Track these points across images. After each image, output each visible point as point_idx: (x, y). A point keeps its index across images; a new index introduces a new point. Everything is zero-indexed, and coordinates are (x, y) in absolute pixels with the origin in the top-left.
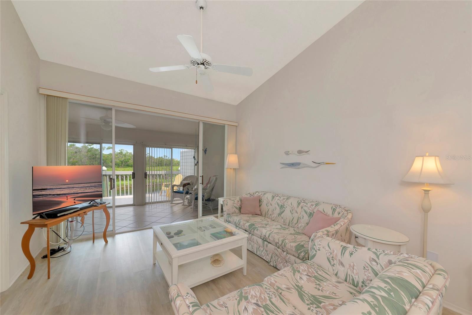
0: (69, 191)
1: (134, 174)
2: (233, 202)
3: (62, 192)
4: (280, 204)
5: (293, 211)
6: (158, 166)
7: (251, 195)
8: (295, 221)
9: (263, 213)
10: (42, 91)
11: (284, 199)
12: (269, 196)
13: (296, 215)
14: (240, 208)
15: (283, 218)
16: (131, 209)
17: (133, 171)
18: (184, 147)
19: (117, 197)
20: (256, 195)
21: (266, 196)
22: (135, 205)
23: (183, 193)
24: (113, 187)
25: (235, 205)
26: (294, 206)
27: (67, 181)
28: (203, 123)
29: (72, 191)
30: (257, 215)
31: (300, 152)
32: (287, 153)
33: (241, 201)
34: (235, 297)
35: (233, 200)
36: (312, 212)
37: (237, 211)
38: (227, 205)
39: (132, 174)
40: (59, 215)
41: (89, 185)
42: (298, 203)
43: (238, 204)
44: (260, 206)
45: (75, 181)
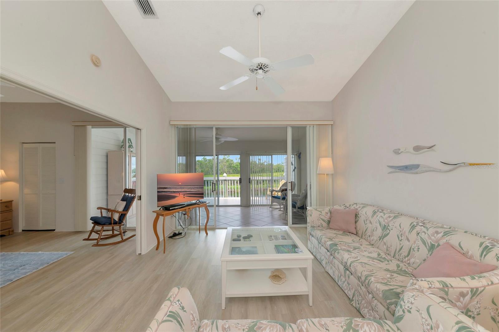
0: (181, 190)
1: (240, 179)
2: (320, 213)
3: (176, 191)
4: (383, 223)
5: (401, 236)
6: (277, 172)
7: (346, 206)
8: (405, 252)
9: (360, 233)
10: (172, 123)
11: (390, 217)
12: (369, 211)
13: (406, 245)
14: (329, 222)
15: (385, 244)
16: (239, 209)
17: (240, 176)
18: (283, 153)
19: (220, 198)
20: (352, 207)
21: (365, 210)
22: (241, 206)
23: (280, 199)
24: (214, 190)
25: (322, 217)
26: (403, 230)
27: (180, 184)
28: (292, 127)
29: (183, 190)
30: (351, 234)
31: (417, 149)
32: (397, 152)
33: (331, 213)
34: (244, 326)
35: (319, 211)
36: (436, 245)
37: (325, 224)
38: (311, 215)
39: (239, 179)
40: (171, 209)
41: (194, 187)
42: (411, 226)
43: (327, 217)
44: (356, 222)
45: (185, 184)
